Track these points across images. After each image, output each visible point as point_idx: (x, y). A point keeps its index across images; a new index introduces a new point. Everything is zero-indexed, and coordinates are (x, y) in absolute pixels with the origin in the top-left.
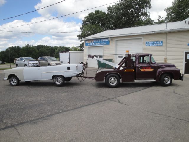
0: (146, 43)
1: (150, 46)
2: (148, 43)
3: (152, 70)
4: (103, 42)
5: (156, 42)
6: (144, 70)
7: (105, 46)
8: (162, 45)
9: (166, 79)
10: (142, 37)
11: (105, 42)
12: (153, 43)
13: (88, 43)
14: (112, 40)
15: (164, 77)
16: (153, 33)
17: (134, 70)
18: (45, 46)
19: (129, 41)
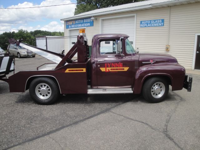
0: (141, 22)
1: (146, 26)
2: (143, 23)
3: (126, 69)
4: (86, 23)
5: (155, 21)
6: (109, 69)
7: (88, 28)
8: (163, 25)
9: (156, 87)
10: (135, 15)
11: (88, 23)
12: (150, 23)
13: (68, 26)
14: (96, 19)
15: (152, 84)
16: (150, 6)
17: (84, 70)
18: (43, 31)
19: (119, 20)
